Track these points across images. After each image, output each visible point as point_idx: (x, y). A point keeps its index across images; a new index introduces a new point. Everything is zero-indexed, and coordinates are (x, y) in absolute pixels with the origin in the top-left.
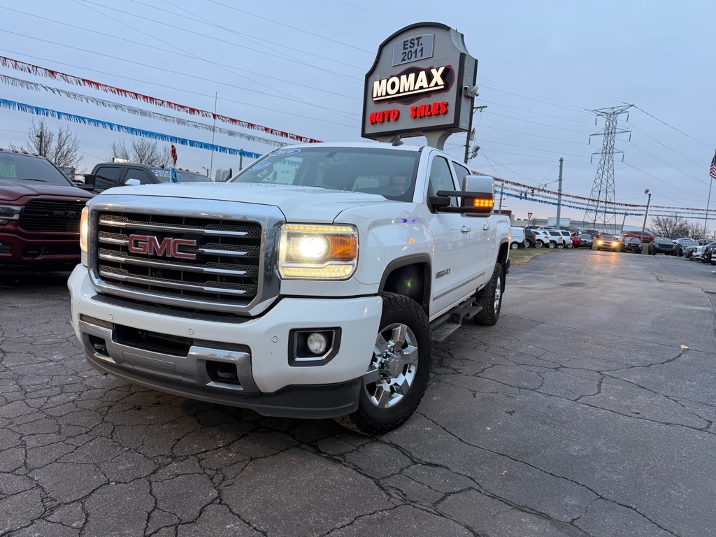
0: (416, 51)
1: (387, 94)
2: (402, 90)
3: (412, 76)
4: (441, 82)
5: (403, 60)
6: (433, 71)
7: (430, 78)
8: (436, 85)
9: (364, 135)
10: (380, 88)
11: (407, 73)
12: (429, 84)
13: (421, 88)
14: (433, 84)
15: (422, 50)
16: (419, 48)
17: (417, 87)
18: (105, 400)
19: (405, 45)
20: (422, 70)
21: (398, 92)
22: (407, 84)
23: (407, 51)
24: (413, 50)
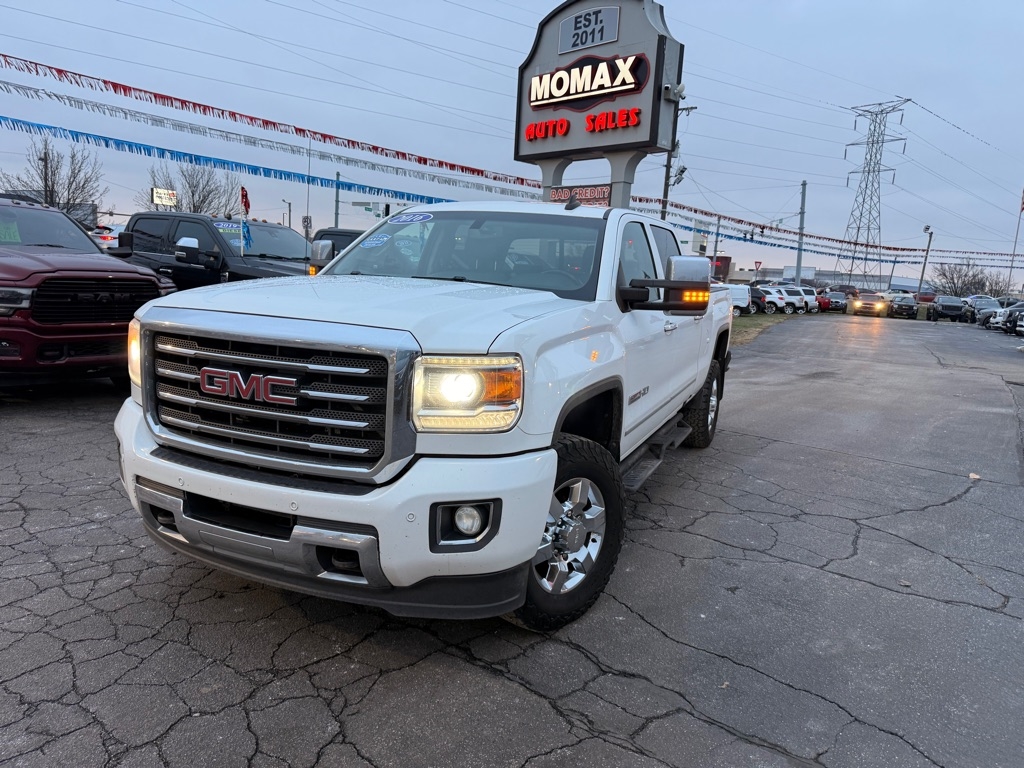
0: (593, 32)
1: (551, 96)
2: (572, 91)
3: (588, 69)
4: (630, 79)
5: (575, 45)
6: (619, 63)
7: (614, 72)
8: (624, 83)
9: (518, 157)
10: (541, 88)
11: (580, 64)
12: (612, 83)
13: (601, 87)
14: (618, 81)
15: (602, 30)
16: (598, 27)
17: (595, 87)
18: (174, 584)
19: (577, 23)
20: (602, 61)
21: (568, 93)
22: (580, 81)
23: (580, 32)
24: (589, 30)
